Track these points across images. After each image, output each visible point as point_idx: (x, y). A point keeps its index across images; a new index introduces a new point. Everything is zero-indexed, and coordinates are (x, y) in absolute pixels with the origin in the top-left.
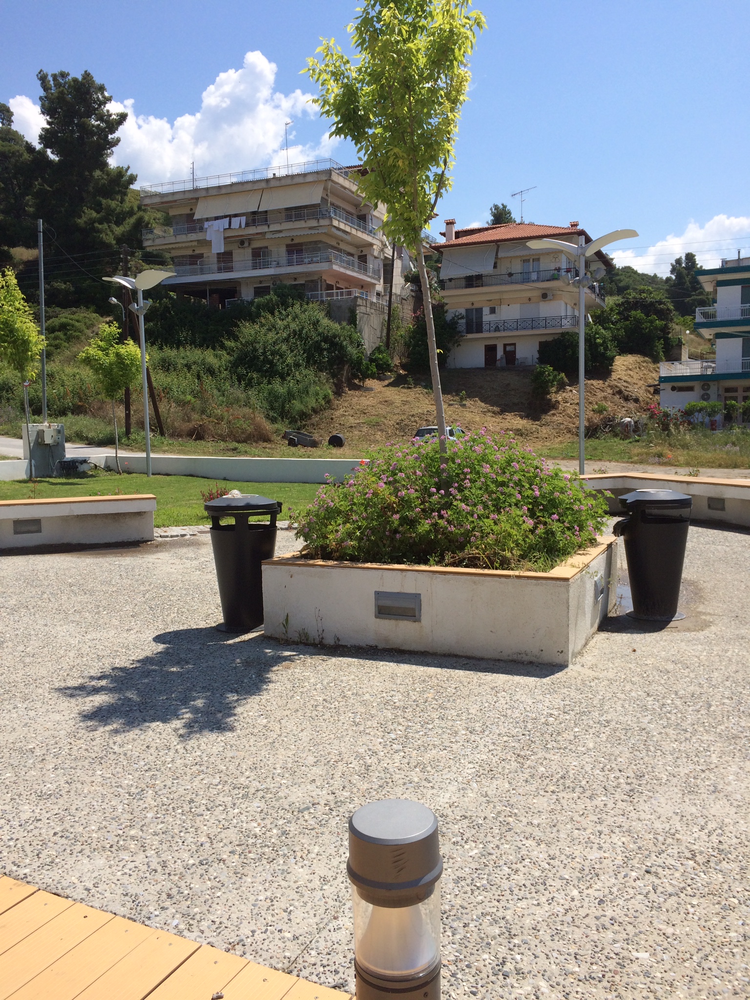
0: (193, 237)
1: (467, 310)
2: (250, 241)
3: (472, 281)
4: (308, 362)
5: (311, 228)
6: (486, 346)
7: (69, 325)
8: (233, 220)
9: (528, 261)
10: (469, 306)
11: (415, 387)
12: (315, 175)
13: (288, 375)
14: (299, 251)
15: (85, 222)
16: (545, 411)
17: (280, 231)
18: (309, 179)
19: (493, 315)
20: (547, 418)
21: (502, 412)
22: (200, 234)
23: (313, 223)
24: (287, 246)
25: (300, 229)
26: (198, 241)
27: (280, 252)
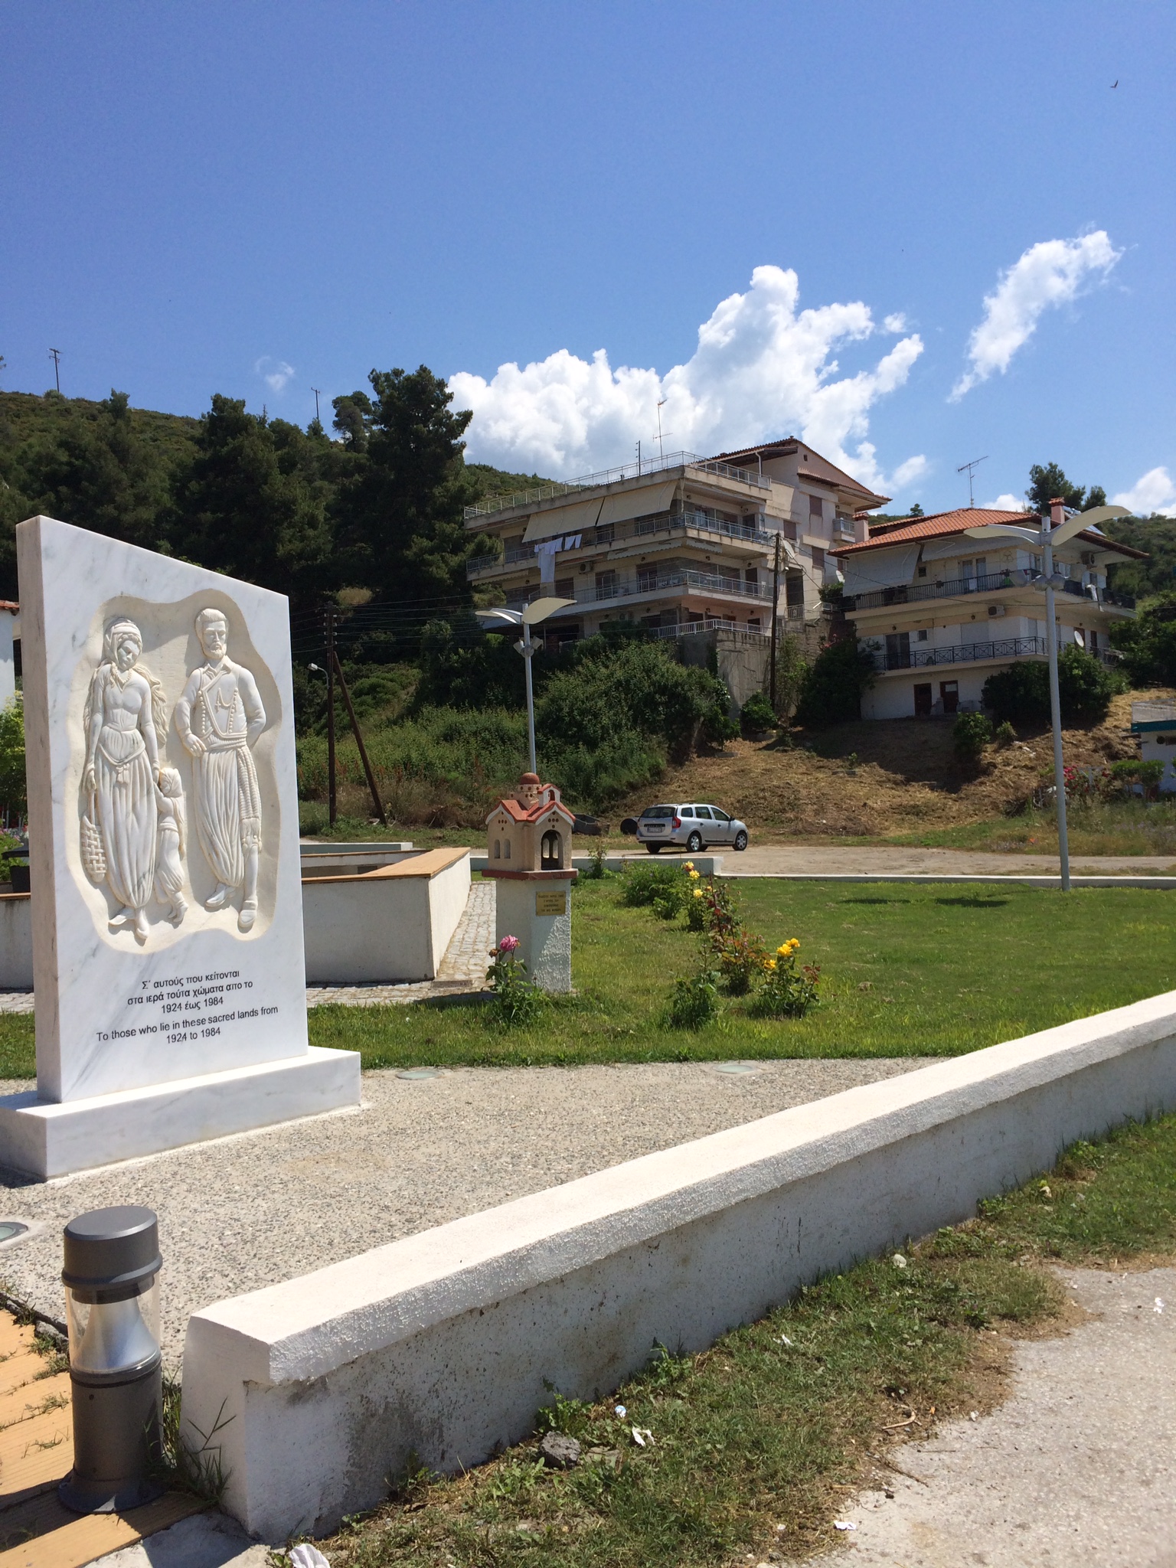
0: (524, 564)
1: (888, 637)
2: (593, 563)
3: (893, 596)
4: (635, 722)
5: (661, 543)
6: (916, 687)
7: (379, 686)
8: (567, 539)
9: (970, 562)
10: (890, 631)
11: (793, 750)
12: (665, 474)
13: (603, 739)
14: (653, 572)
15: (415, 554)
16: (970, 780)
17: (625, 550)
18: (658, 479)
19: (924, 643)
20: (970, 789)
21: (907, 781)
22: (531, 560)
23: (663, 536)
24: (639, 566)
25: (649, 544)
26: (529, 569)
27: (629, 576)
